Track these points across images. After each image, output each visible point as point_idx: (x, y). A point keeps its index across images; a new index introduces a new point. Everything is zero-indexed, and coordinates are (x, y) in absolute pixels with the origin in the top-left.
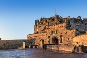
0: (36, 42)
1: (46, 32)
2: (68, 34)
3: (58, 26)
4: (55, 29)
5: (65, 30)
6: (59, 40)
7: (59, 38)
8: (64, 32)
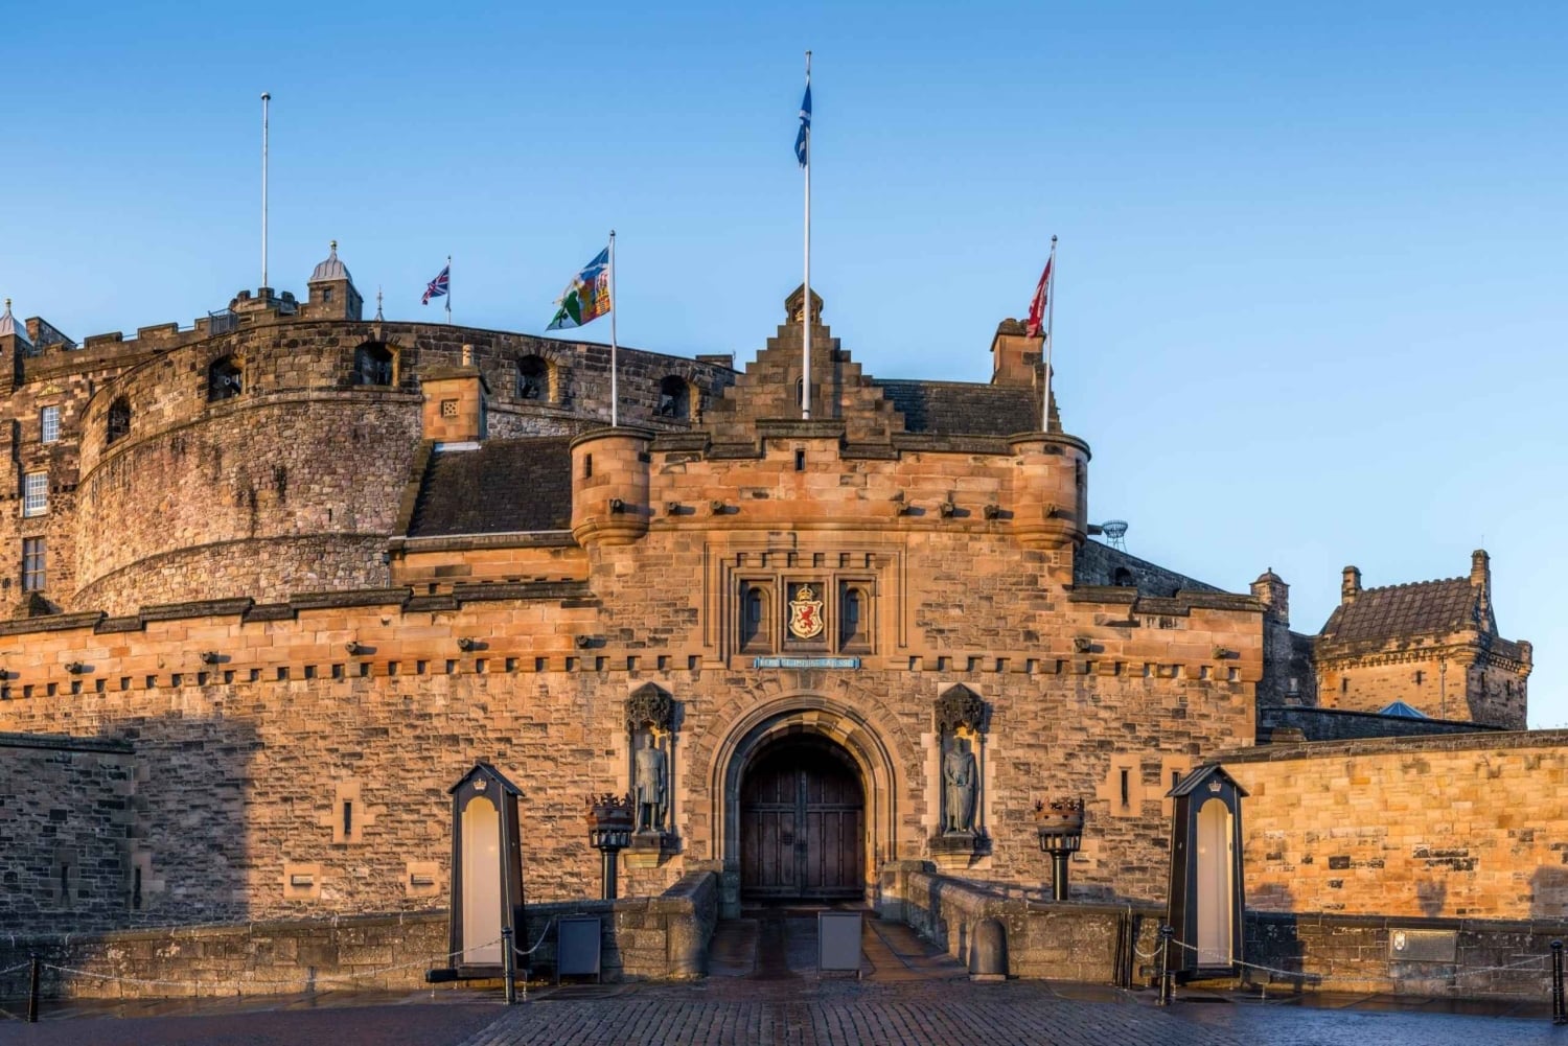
0: (262, 813)
1: (571, 593)
2: (1106, 685)
3: (882, 483)
4: (824, 538)
5: (1055, 586)
6: (915, 795)
7: (910, 747)
8: (1030, 635)
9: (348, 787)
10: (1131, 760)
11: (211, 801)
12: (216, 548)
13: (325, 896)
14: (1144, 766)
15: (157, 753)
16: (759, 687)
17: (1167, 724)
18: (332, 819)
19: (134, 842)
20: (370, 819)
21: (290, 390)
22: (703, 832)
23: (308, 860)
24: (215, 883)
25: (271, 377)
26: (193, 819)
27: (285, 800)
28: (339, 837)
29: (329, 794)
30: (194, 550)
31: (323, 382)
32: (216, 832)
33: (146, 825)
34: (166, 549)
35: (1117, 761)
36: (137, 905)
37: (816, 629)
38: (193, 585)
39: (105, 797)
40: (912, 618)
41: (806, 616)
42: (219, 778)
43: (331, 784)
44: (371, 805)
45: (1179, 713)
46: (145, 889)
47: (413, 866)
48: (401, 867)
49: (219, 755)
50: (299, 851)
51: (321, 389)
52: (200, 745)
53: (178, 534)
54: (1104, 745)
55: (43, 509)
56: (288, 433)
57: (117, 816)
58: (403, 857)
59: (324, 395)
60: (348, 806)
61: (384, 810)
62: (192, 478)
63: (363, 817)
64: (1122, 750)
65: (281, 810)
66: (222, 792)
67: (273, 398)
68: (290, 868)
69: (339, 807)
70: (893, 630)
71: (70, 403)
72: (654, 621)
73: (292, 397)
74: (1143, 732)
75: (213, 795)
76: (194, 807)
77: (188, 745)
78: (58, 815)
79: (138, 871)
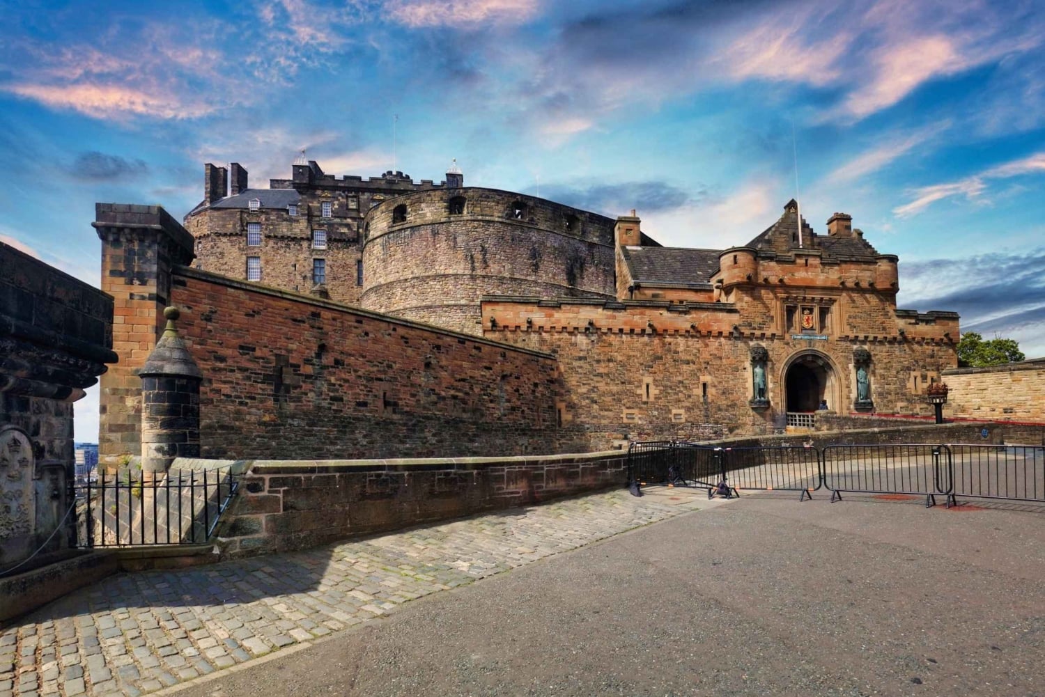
5: (891, 310)
6: (848, 387)
7: (846, 369)
8: (884, 329)
9: (648, 379)
10: (917, 373)
11: (590, 382)
12: (456, 276)
13: (640, 422)
14: (922, 376)
15: (566, 360)
16: (795, 346)
17: (928, 360)
18: (642, 391)
19: (557, 398)
20: (657, 392)
21: (486, 215)
22: (778, 400)
23: (633, 408)
24: (595, 417)
25: (479, 209)
26: (583, 390)
27: (623, 383)
28: (645, 399)
29: (641, 381)
30: (445, 276)
31: (500, 215)
32: (593, 395)
33: (563, 391)
34: (430, 273)
35: (913, 374)
36: (560, 426)
37: (811, 325)
38: (445, 290)
39: (548, 378)
40: (845, 322)
41: (807, 320)
42: (594, 373)
43: (641, 377)
44: (657, 386)
45: (932, 356)
46: (563, 419)
47: (674, 411)
48: (670, 411)
49: (594, 363)
50: (628, 405)
51: (499, 217)
52: (585, 358)
53: (437, 268)
54: (909, 369)
55: (323, 247)
56: (487, 233)
57: (552, 386)
58: (670, 407)
59: (500, 220)
60: (648, 386)
61: (662, 388)
62: (443, 245)
63: (654, 391)
64: (914, 370)
65: (620, 387)
66: (595, 379)
67: (480, 217)
68: (626, 411)
69: (644, 387)
70: (838, 326)
71: (336, 202)
72: (759, 320)
73: (487, 218)
74: (921, 363)
75: (592, 380)
76: (584, 384)
77: (580, 358)
78: (536, 385)
79: (559, 411)
